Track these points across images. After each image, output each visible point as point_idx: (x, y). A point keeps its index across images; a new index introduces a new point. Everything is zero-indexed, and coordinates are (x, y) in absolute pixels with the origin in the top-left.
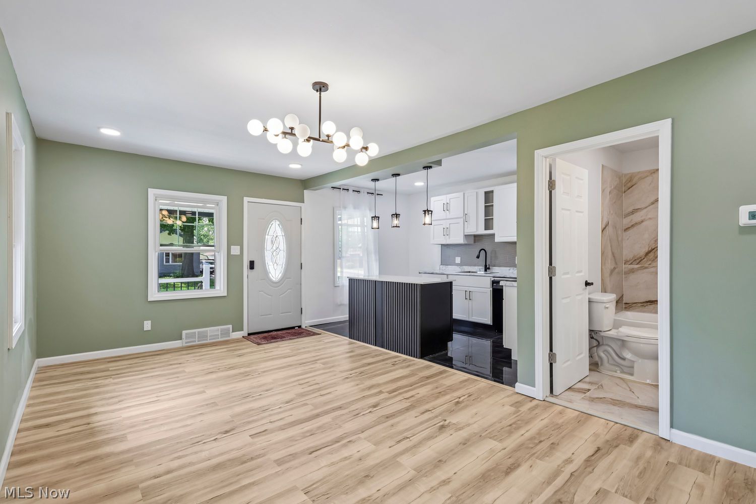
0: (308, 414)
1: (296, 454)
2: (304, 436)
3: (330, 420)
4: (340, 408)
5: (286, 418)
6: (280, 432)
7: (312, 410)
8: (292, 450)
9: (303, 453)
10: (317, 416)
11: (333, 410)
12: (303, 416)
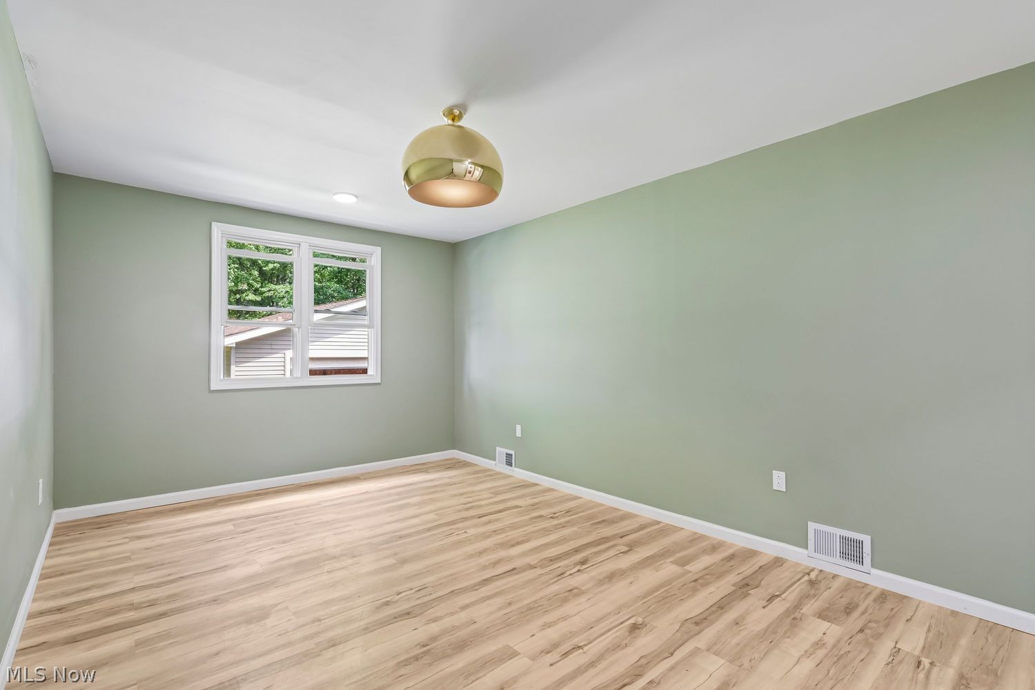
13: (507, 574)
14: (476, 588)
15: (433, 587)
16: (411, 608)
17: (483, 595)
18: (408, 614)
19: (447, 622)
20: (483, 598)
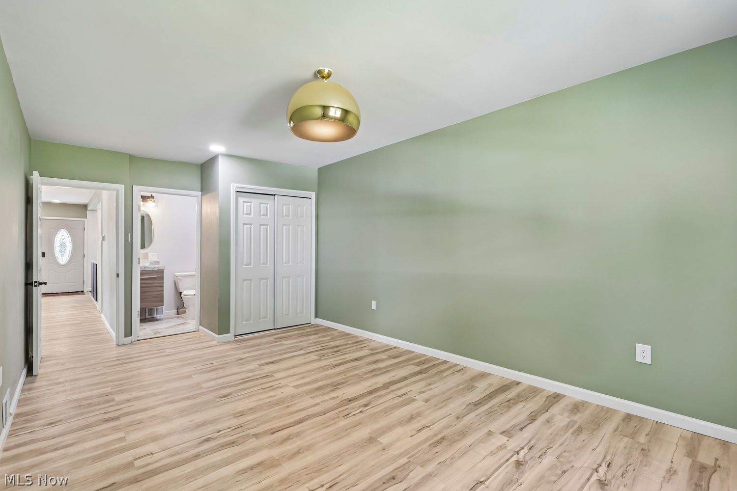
13: (280, 429)
14: (308, 417)
15: (339, 417)
16: (350, 404)
17: (305, 412)
18: (350, 401)
19: (327, 397)
20: (304, 411)
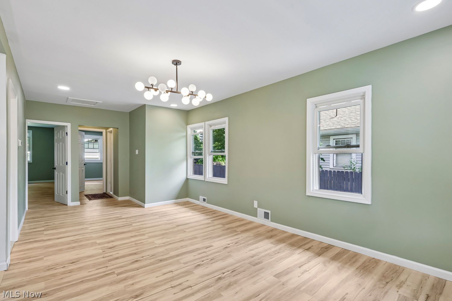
0: (184, 256)
1: (190, 240)
2: (186, 246)
3: (170, 253)
4: (161, 260)
5: (197, 254)
6: (198, 248)
7: (181, 259)
8: (191, 241)
9: (186, 240)
10: (178, 256)
11: (166, 259)
12: (186, 255)
